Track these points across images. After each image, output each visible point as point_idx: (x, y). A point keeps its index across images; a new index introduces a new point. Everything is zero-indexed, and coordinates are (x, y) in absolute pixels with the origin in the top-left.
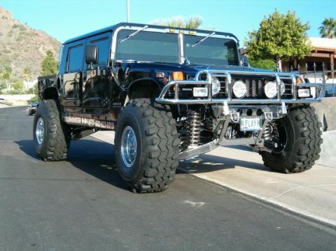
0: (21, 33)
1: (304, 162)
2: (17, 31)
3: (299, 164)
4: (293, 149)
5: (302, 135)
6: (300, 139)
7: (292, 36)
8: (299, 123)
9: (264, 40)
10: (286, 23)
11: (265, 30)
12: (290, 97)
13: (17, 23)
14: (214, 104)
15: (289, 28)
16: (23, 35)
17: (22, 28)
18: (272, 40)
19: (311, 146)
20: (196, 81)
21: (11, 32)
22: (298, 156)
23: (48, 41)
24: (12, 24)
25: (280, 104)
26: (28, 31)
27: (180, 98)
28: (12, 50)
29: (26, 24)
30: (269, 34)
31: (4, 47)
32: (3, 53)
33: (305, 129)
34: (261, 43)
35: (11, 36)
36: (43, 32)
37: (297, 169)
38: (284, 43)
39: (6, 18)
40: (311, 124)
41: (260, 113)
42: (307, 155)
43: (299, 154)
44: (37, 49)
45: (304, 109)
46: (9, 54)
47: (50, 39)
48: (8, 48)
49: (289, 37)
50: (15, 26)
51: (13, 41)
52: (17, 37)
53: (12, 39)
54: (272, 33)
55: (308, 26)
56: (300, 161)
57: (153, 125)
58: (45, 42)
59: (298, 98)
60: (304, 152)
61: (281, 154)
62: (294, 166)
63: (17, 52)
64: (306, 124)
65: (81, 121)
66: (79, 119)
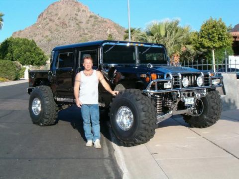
0: (95, 21)
2: (92, 20)
12: (208, 85)
13: (92, 14)
14: (173, 92)
16: (96, 23)
17: (96, 18)
20: (165, 79)
21: (89, 21)
23: (113, 26)
24: (89, 15)
25: (203, 89)
26: (100, 19)
28: (89, 33)
29: (98, 15)
31: (84, 31)
32: (83, 35)
35: (88, 23)
36: (109, 20)
39: (85, 11)
41: (193, 95)
44: (106, 31)
46: (87, 35)
47: (115, 24)
48: (86, 32)
50: (91, 17)
51: (89, 27)
52: (92, 23)
53: (89, 25)
58: (111, 26)
59: (212, 85)
63: (92, 34)
65: (74, 101)
66: (71, 99)
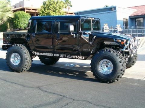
9: (47, 9)
10: (57, 3)
11: (47, 5)
65: (53, 55)
66: (51, 54)
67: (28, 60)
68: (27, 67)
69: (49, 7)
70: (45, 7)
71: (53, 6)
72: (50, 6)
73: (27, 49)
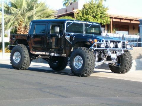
1: (127, 70)
3: (125, 70)
4: (123, 65)
5: (127, 60)
6: (126, 62)
7: (101, 14)
8: (126, 56)
9: (86, 14)
10: (98, 7)
11: (87, 9)
12: (124, 48)
14: (105, 50)
15: (99, 9)
18: (90, 15)
19: (129, 64)
20: (102, 42)
22: (125, 68)
25: (122, 50)
27: (98, 47)
30: (89, 12)
33: (128, 58)
34: (85, 16)
37: (124, 72)
38: (97, 17)
40: (130, 57)
41: (116, 53)
42: (128, 67)
43: (125, 67)
45: (127, 52)
49: (99, 14)
54: (91, 12)
55: (108, 8)
56: (125, 69)
57: (89, 55)
59: (127, 48)
60: (127, 66)
61: (119, 67)
62: (123, 71)
64: (128, 57)
65: (45, 54)
66: (43, 53)
67: (27, 58)
68: (25, 64)
69: (88, 12)
70: (84, 12)
71: (93, 10)
72: (89, 10)
73: (27, 49)
